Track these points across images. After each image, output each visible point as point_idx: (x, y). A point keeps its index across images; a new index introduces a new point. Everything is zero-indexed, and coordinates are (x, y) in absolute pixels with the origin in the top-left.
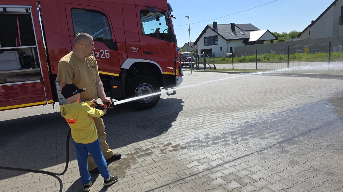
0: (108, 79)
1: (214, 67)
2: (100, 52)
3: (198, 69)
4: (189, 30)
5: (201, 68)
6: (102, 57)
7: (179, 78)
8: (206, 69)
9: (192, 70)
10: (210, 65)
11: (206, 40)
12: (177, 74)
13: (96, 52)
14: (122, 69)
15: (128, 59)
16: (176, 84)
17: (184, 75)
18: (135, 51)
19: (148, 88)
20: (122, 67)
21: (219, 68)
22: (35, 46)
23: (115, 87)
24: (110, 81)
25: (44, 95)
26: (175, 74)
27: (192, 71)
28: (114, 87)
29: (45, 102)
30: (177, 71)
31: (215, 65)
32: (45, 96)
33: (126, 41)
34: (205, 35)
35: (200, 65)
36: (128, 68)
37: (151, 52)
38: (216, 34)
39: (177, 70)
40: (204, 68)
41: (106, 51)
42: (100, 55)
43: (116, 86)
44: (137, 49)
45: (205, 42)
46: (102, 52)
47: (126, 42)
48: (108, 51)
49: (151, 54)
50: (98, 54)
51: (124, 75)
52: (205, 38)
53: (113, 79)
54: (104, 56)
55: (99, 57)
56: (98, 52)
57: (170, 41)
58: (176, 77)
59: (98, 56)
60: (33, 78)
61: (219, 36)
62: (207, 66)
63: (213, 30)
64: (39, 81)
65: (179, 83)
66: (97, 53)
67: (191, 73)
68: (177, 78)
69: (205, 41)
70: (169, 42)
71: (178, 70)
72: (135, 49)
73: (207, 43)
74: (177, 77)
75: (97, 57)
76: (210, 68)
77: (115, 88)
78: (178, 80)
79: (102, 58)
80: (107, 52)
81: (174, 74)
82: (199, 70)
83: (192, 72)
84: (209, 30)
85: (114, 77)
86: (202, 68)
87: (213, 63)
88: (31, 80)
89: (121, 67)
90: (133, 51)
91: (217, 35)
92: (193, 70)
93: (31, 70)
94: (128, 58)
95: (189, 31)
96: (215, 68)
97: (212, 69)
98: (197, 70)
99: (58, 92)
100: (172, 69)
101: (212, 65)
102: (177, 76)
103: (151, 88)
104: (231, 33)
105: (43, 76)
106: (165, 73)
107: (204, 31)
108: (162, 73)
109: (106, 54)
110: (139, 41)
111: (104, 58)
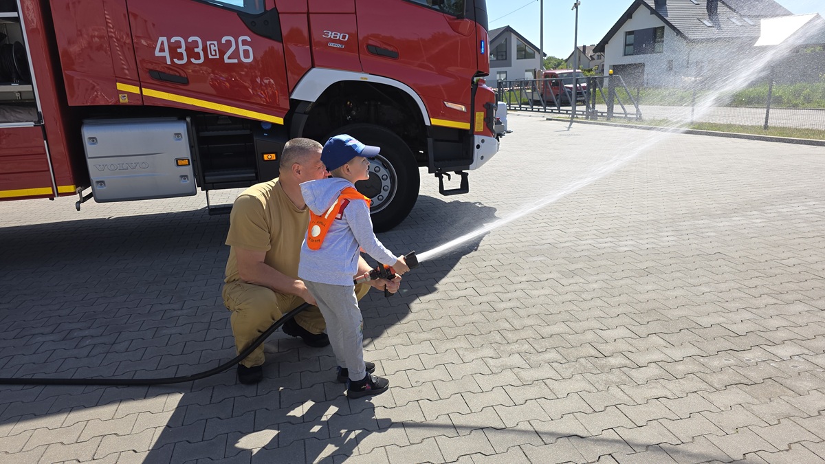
0: (248, 132)
1: (637, 114)
2: (223, 41)
3: (592, 116)
4: (576, 6)
5: (599, 114)
6: (229, 58)
7: (483, 141)
8: (612, 119)
9: (573, 117)
10: (625, 106)
11: (631, 38)
12: (479, 126)
13: (208, 43)
14: (295, 103)
15: (314, 69)
16: (471, 161)
17: (509, 132)
18: (338, 46)
19: (377, 169)
20: (294, 96)
21: (652, 118)
22: (14, 14)
23: (270, 157)
24: (255, 138)
25: (46, 169)
26: (473, 126)
27: (572, 122)
28: (266, 157)
29: (48, 191)
30: (477, 118)
31: (640, 107)
32: (49, 170)
33: (310, 11)
34: (629, 26)
35: (596, 106)
36: (314, 100)
37: (390, 49)
38: (659, 23)
39: (477, 114)
40: (606, 114)
41: (243, 41)
42: (222, 53)
43: (274, 155)
44: (344, 37)
45: (626, 45)
46: (229, 42)
47: (308, 13)
48: (249, 39)
49: (393, 56)
50: (216, 48)
51: (301, 121)
52: (628, 33)
53: (266, 131)
54: (236, 54)
55: (218, 57)
56: (215, 43)
57: (460, 17)
58: (473, 135)
59: (213, 53)
60: (17, 115)
61: (667, 30)
62: (617, 108)
63: (653, 12)
64: (31, 124)
65: (482, 158)
66: (212, 46)
67: (569, 128)
68: (477, 139)
69: (628, 43)
70: (458, 19)
71: (482, 114)
72: (339, 36)
73: (632, 47)
74: (476, 137)
75: (210, 57)
76: (624, 116)
77: (270, 161)
78: (478, 147)
79: (227, 61)
80: (245, 43)
81: (466, 126)
82: (592, 119)
83: (570, 125)
84: (642, 12)
85: (269, 126)
86: (602, 113)
87: (635, 102)
88: (12, 118)
89: (291, 94)
90: (331, 44)
91: (663, 27)
92: (577, 118)
93: (15, 88)
94: (313, 66)
95: (577, 8)
96: (639, 118)
97: (630, 119)
98: (587, 118)
99: (89, 162)
100: (461, 112)
101: (631, 109)
102: (479, 133)
103: (386, 167)
104: (705, 22)
105: (40, 110)
106: (435, 122)
107: (628, 15)
108: (427, 123)
109: (242, 48)
110: (354, 11)
111: (235, 61)
